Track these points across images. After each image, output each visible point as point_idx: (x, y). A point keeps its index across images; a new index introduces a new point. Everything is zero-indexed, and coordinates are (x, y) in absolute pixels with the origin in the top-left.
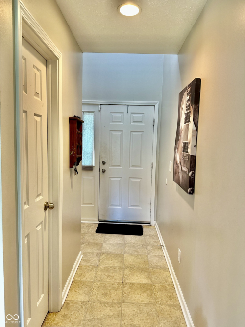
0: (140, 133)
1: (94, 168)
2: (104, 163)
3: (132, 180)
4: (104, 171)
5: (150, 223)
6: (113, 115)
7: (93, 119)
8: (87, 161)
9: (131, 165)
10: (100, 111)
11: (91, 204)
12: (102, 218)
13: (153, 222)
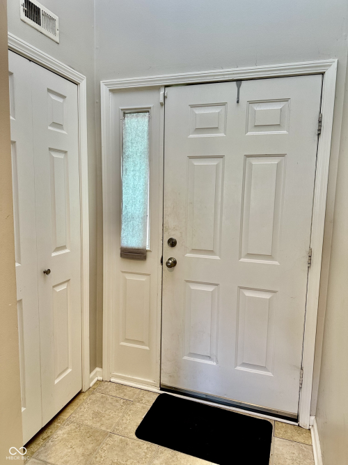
0: (275, 161)
1: (149, 254)
2: (172, 243)
3: (248, 294)
4: (172, 264)
5: (296, 420)
6: (198, 111)
7: (146, 128)
8: (133, 237)
9: (244, 253)
10: (163, 104)
11: (142, 343)
12: (167, 382)
13: (306, 420)
